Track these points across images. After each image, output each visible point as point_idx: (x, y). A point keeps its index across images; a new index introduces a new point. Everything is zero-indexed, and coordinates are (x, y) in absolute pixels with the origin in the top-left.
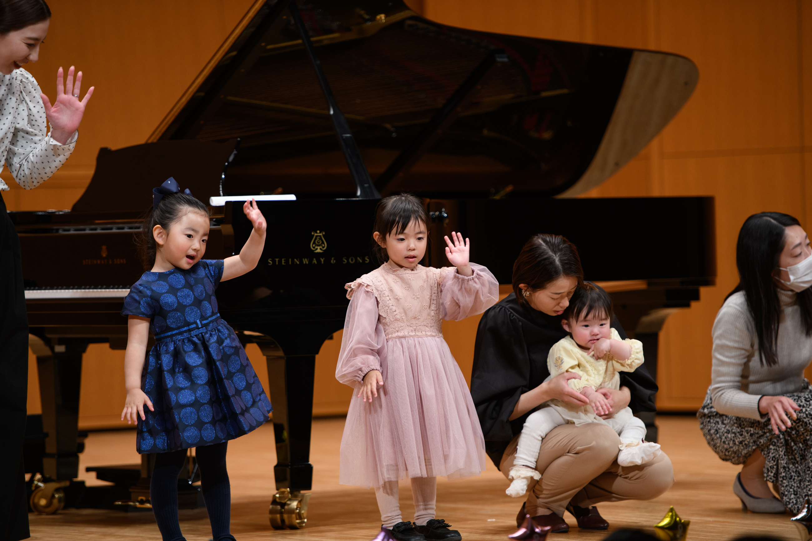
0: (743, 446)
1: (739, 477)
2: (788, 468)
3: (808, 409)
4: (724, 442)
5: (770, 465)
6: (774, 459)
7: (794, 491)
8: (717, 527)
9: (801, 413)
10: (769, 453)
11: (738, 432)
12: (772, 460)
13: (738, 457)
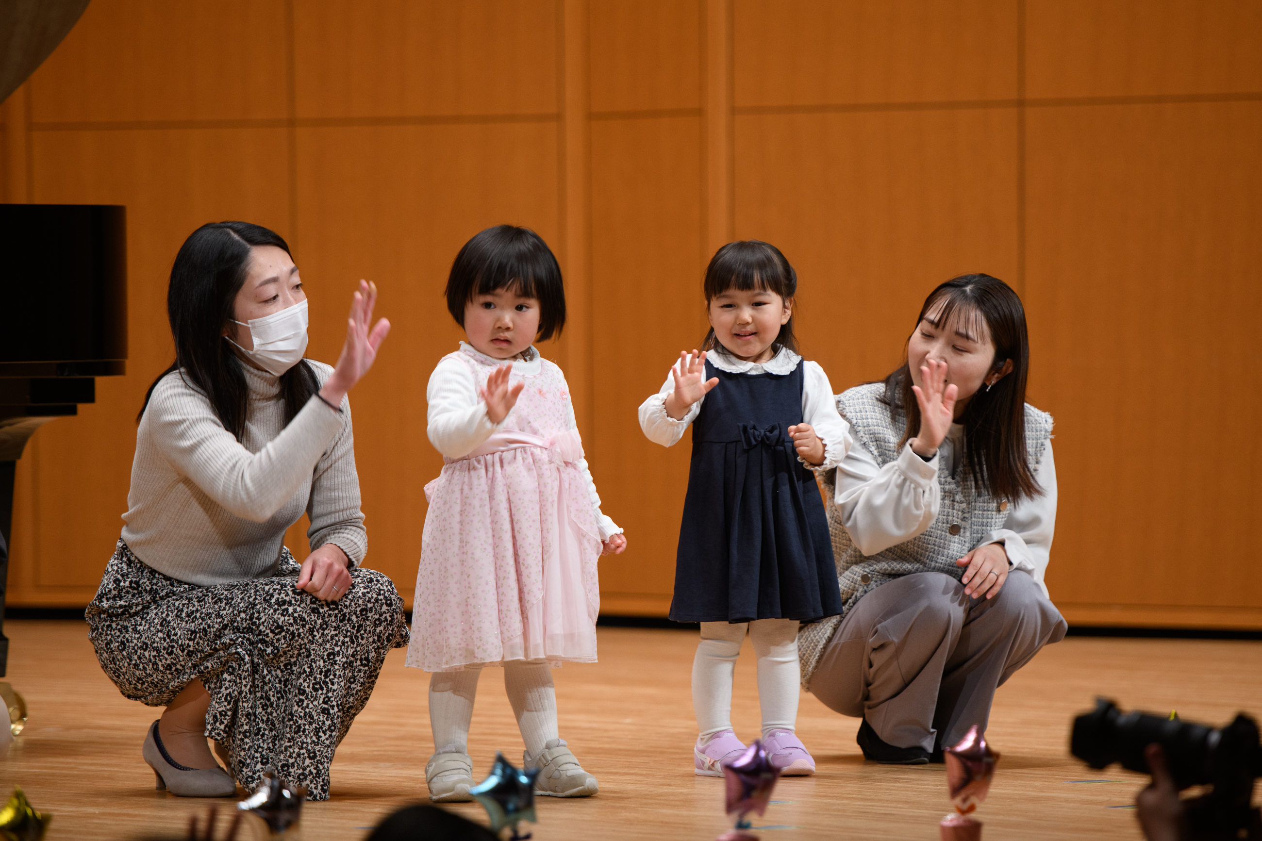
0: (172, 674)
1: (155, 729)
2: (254, 714)
3: (299, 609)
4: (136, 666)
5: (220, 710)
6: (229, 699)
7: (262, 756)
8: (107, 824)
9: (285, 616)
10: (221, 687)
11: (164, 649)
12: (226, 699)
13: (161, 692)
